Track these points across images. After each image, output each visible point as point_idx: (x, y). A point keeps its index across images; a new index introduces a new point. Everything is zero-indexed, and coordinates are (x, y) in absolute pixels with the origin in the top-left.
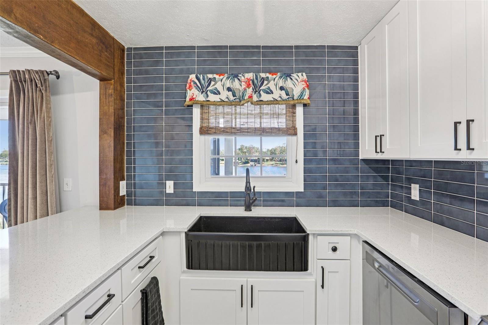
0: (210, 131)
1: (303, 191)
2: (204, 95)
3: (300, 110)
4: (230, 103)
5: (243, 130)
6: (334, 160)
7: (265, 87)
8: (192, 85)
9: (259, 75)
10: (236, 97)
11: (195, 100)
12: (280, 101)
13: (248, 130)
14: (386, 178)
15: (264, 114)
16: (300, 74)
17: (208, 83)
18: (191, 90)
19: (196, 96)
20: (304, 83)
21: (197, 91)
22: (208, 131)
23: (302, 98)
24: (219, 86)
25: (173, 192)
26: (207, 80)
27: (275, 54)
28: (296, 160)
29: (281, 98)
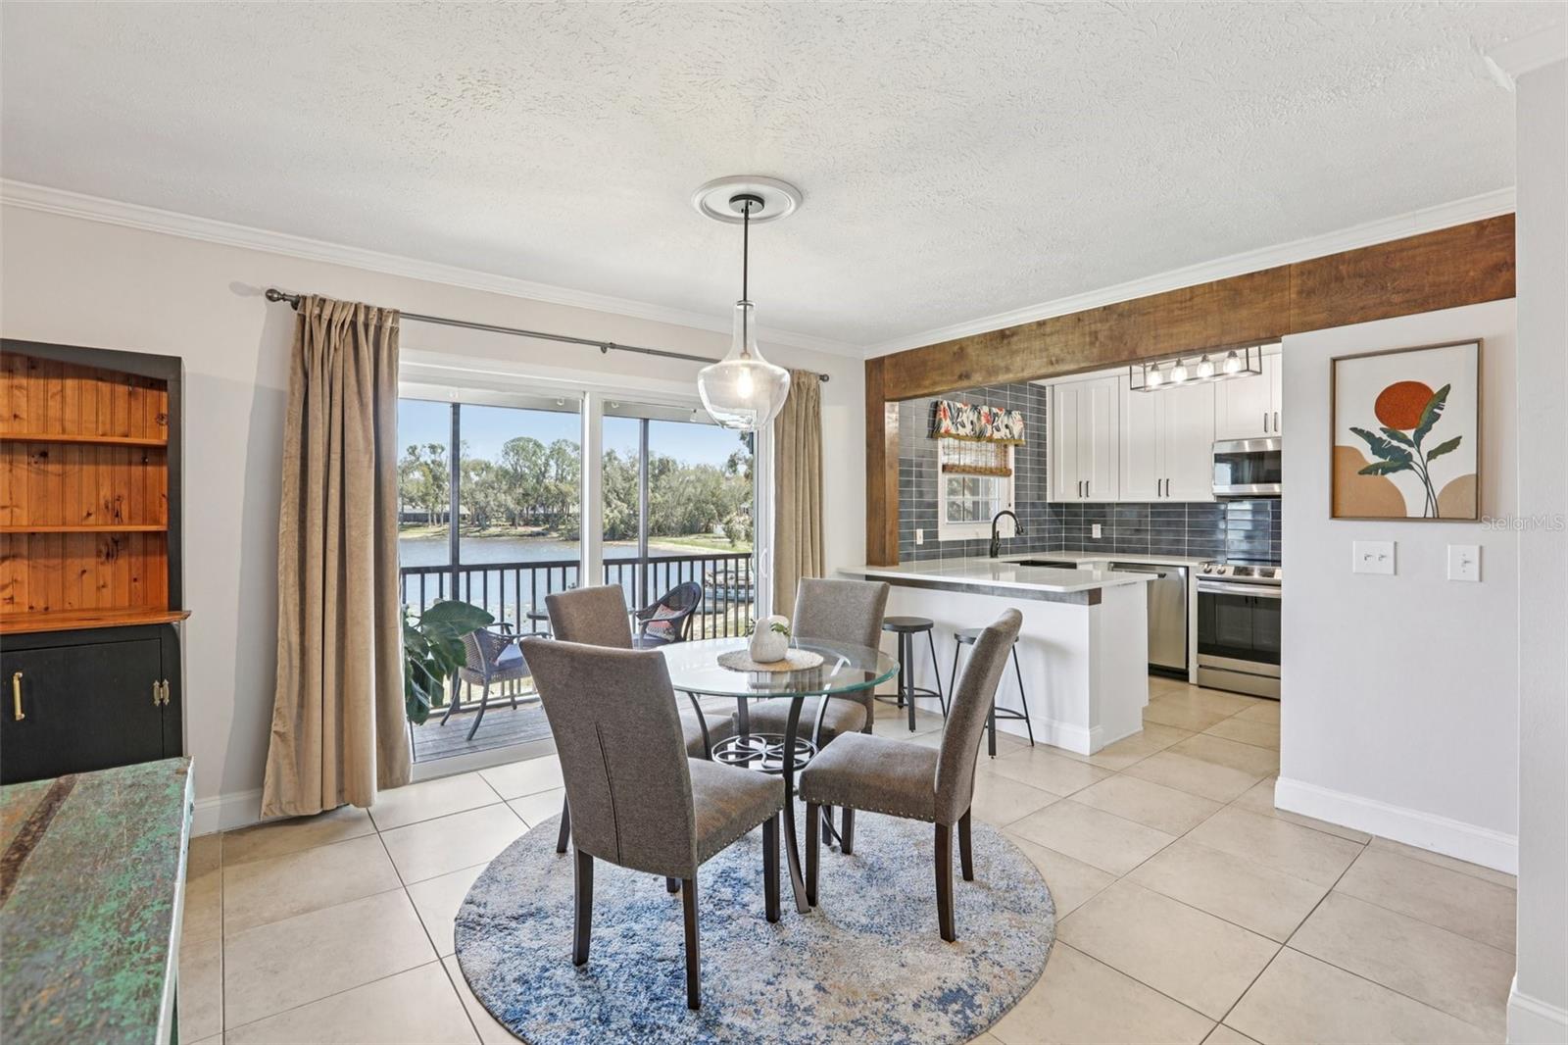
2: (955, 426)
3: (1012, 451)
6: (1033, 503)
7: (997, 423)
9: (992, 409)
12: (1004, 440)
14: (1062, 522)
15: (989, 453)
16: (1018, 412)
17: (957, 413)
20: (1020, 422)
23: (1018, 438)
24: (965, 418)
25: (922, 543)
26: (956, 410)
28: (1010, 504)
29: (1005, 436)
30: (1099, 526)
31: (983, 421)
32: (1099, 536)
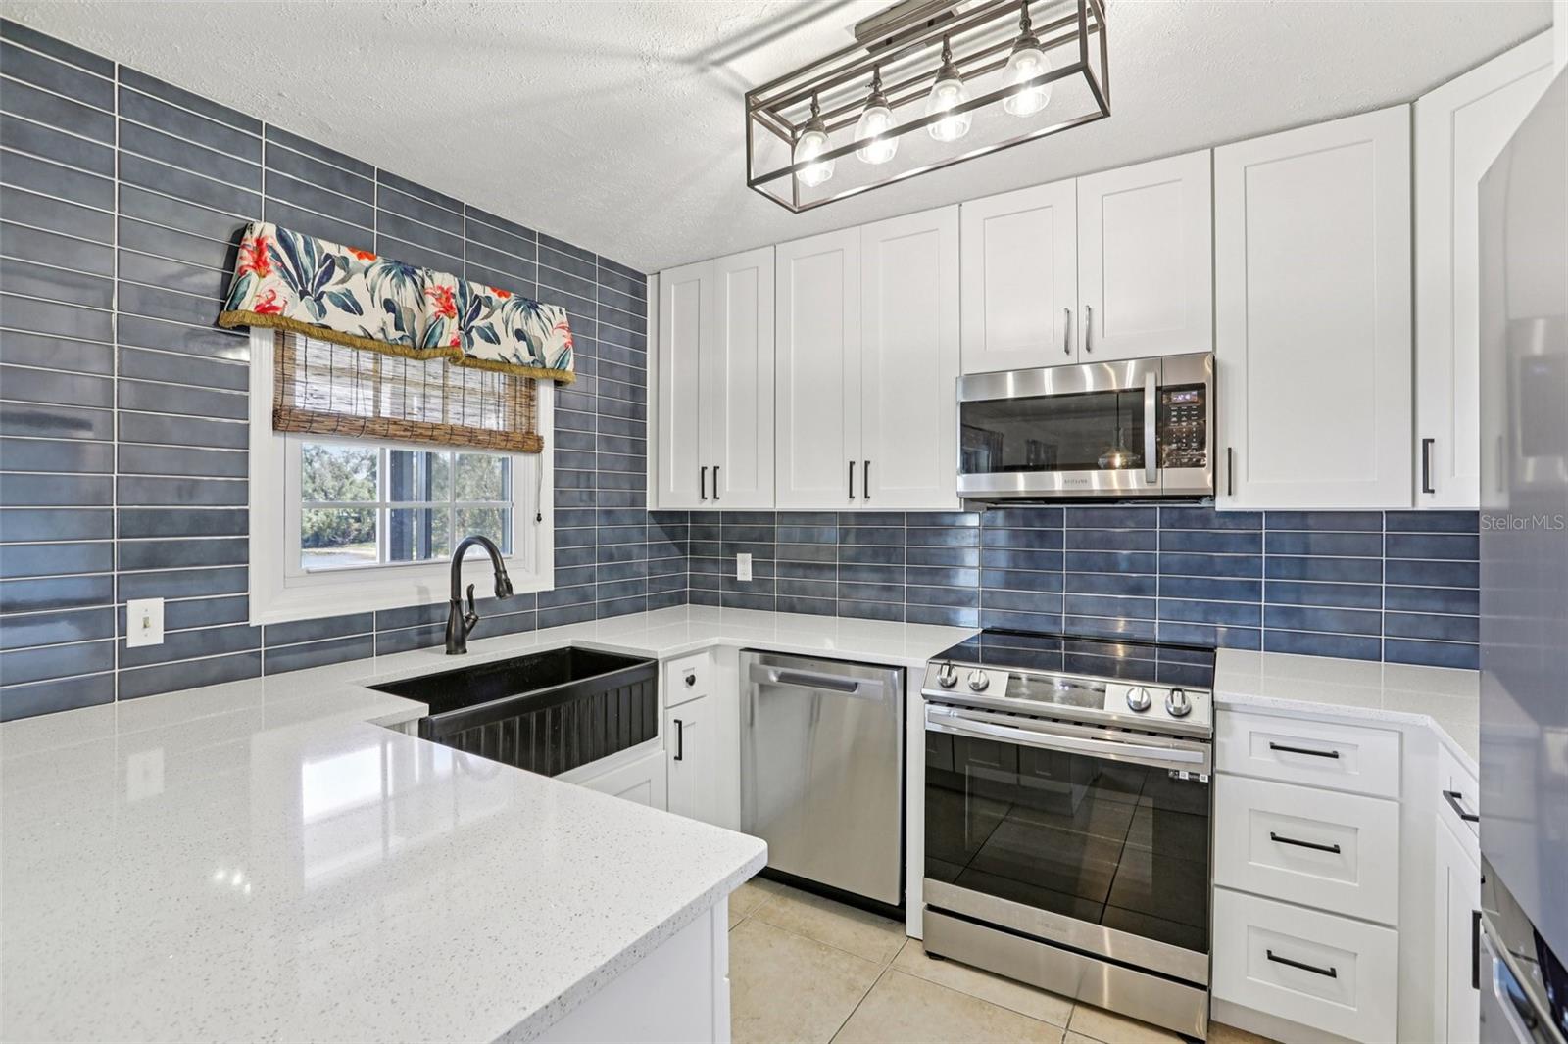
0: (317, 422)
1: (552, 588)
2: (309, 303)
3: (546, 394)
4: (391, 349)
5: (420, 431)
6: (608, 513)
7: (483, 322)
8: (268, 260)
9: (469, 285)
10: (404, 330)
11: (281, 315)
12: (516, 365)
13: (435, 433)
14: (682, 548)
15: (466, 391)
16: (556, 309)
17: (324, 268)
18: (264, 277)
19: (286, 302)
20: (565, 332)
21: (286, 284)
22: (311, 422)
23: (562, 368)
24: (357, 286)
25: (162, 642)
26: (320, 259)
27: (498, 239)
28: (539, 515)
29: (518, 358)
30: (748, 557)
31: (432, 307)
32: (749, 578)
